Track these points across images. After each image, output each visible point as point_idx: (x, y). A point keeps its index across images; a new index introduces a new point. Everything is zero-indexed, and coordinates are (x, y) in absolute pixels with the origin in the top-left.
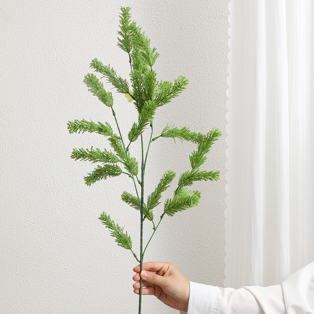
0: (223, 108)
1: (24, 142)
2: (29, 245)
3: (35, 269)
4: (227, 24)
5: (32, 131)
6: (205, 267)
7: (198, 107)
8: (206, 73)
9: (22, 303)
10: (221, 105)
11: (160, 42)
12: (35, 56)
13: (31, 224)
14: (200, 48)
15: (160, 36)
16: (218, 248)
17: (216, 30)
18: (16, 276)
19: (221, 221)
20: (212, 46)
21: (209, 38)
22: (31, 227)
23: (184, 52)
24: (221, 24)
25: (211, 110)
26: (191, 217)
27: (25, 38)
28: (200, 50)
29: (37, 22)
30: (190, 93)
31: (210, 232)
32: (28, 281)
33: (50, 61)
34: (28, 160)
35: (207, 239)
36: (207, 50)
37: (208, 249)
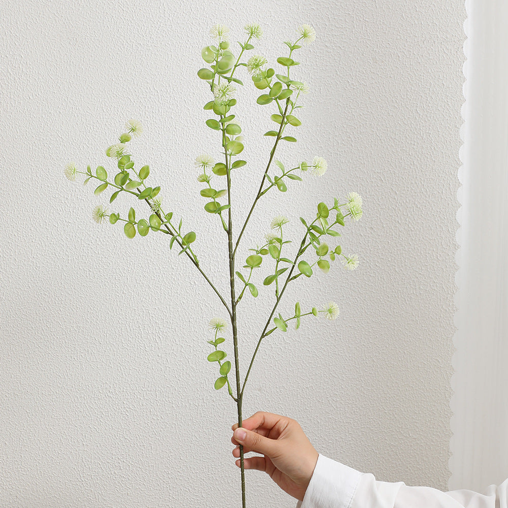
0: (446, 197)
1: (100, 252)
2: (105, 431)
3: (115, 473)
4: (455, 53)
5: (114, 234)
6: (411, 473)
7: (402, 195)
8: (417, 137)
10: (442, 192)
11: (338, 83)
12: (121, 105)
13: (109, 394)
14: (407, 94)
15: (338, 73)
16: (434, 441)
17: (435, 63)
18: (82, 486)
19: (441, 394)
20: (428, 92)
21: (422, 78)
22: (110, 399)
23: (380, 100)
24: (445, 53)
25: (426, 201)
26: (387, 386)
27: (105, 73)
28: (407, 97)
29: (126, 47)
30: (389, 172)
31: (420, 412)
32: (103, 494)
33: (147, 113)
34: (107, 284)
35: (415, 424)
36: (420, 98)
37: (417, 441)
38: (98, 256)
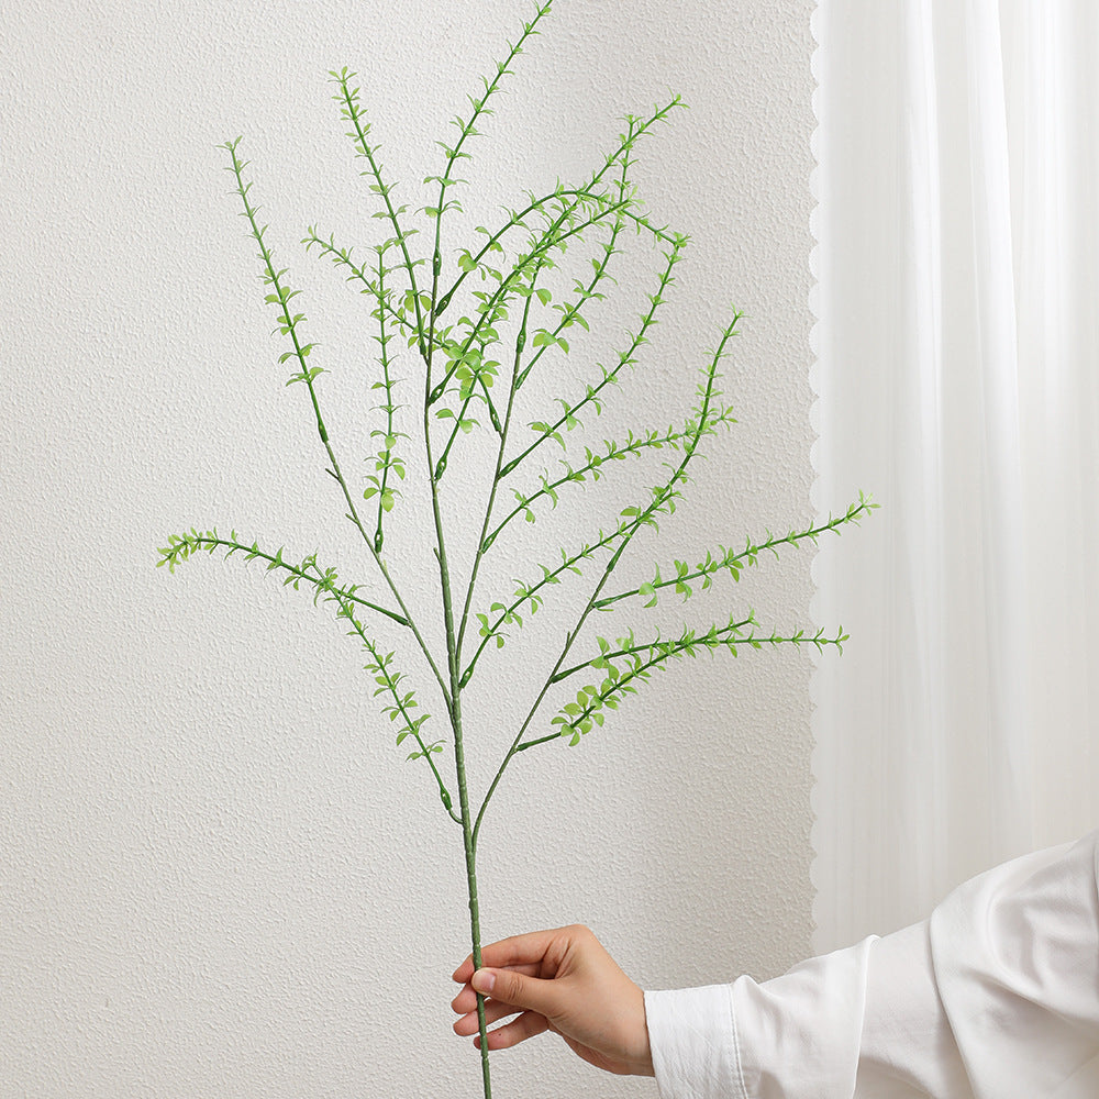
0: (802, 310)
1: (169, 430)
2: (191, 758)
3: (211, 833)
5: (195, 397)
6: (753, 820)
7: (721, 309)
8: (745, 201)
9: (171, 942)
10: (794, 301)
12: (198, 159)
13: (194, 689)
14: (723, 121)
15: (595, 86)
16: (792, 759)
17: (773, 60)
19: (801, 673)
20: (763, 114)
21: (751, 88)
22: (198, 699)
23: (674, 134)
24: (791, 41)
25: (765, 317)
27: (167, 100)
28: (724, 127)
29: (202, 50)
30: (695, 266)
31: (765, 708)
32: (191, 871)
34: (184, 489)
35: (757, 729)
36: (748, 126)
37: (762, 762)
38: (166, 437)
